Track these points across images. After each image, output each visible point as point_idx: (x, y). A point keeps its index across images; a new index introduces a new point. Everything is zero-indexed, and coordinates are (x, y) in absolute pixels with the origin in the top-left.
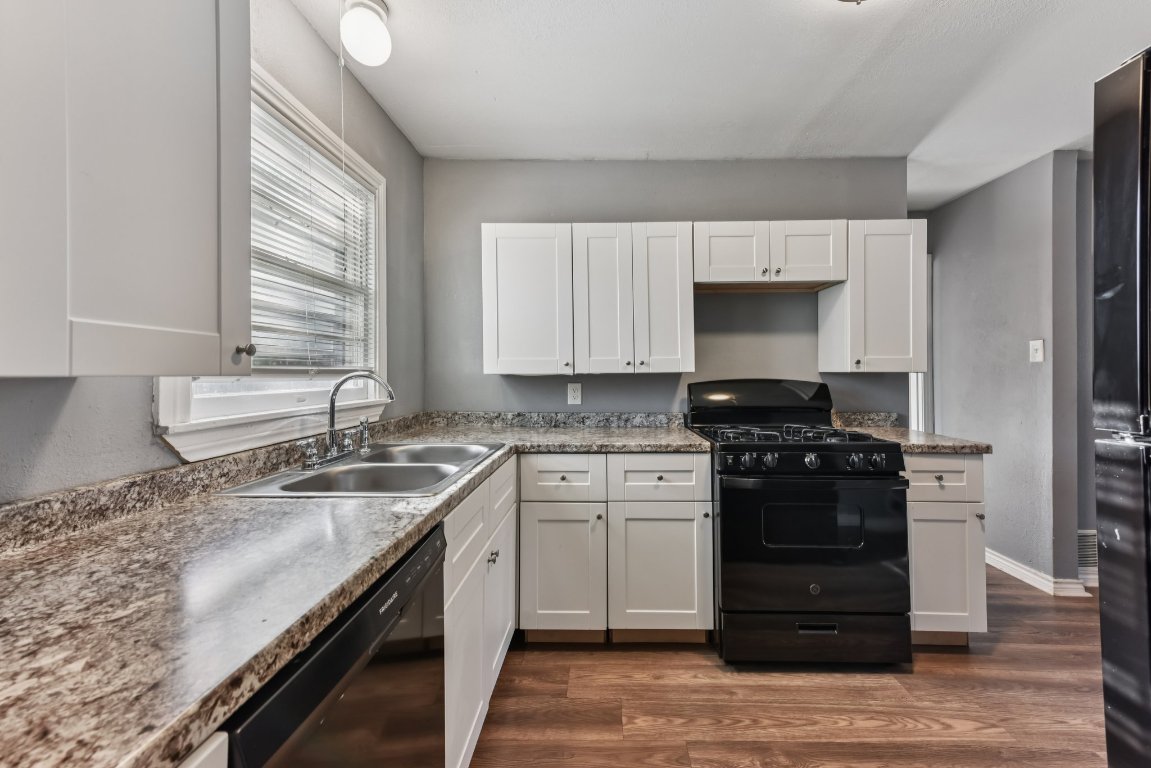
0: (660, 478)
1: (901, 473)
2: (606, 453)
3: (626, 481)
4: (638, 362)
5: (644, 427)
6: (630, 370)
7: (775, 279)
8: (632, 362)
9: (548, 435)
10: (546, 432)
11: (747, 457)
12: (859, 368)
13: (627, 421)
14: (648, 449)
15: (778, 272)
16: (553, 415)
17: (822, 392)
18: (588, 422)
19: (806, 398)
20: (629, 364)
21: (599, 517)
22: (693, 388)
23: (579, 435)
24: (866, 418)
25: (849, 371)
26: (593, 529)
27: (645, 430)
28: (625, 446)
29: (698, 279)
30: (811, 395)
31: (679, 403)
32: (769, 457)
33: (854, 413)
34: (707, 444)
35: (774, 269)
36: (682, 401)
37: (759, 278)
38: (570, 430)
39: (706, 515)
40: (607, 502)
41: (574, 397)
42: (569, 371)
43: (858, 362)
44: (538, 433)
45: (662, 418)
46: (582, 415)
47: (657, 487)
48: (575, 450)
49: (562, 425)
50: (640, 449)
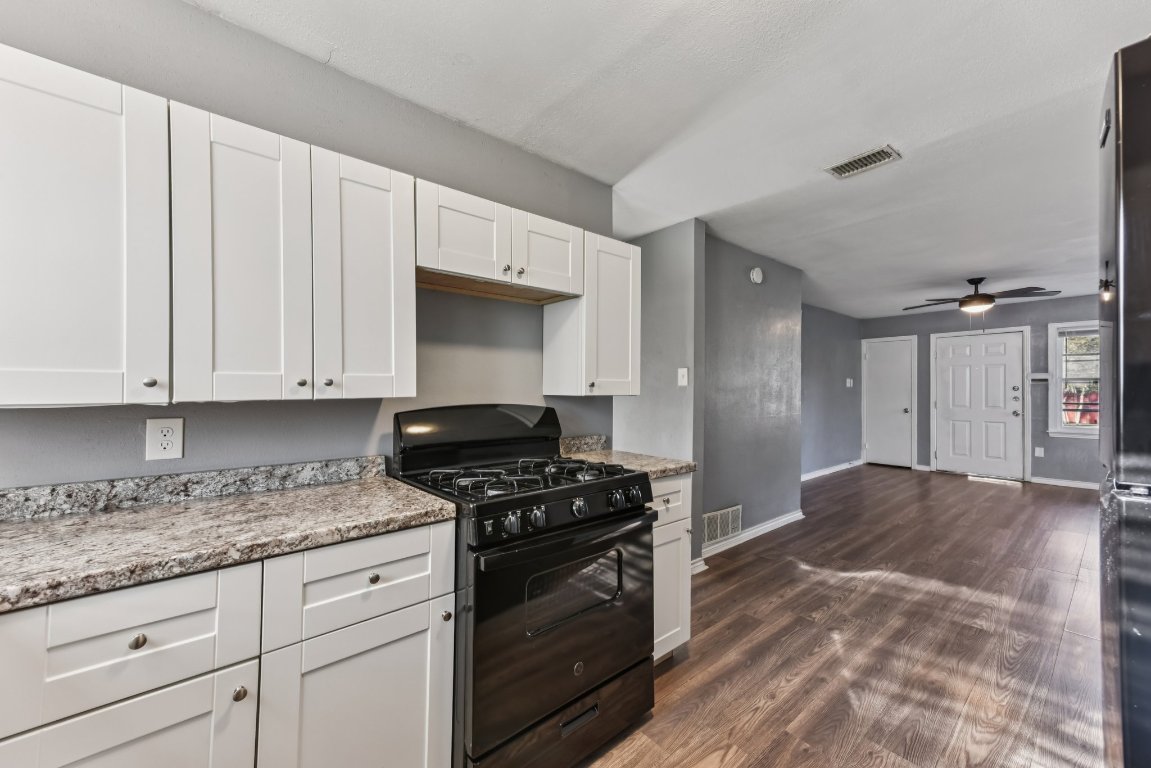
0: (375, 580)
1: (648, 505)
2: (261, 560)
3: (304, 602)
4: (320, 381)
5: (318, 484)
6: (304, 394)
7: (516, 280)
8: (309, 381)
9: (87, 540)
10: (78, 533)
11: (512, 519)
12: (591, 391)
13: (284, 478)
14: (353, 534)
15: (521, 273)
16: (103, 487)
17: (549, 417)
18: (197, 491)
19: (531, 426)
20: (303, 384)
21: (239, 696)
22: (401, 419)
23: (184, 526)
24: (583, 442)
25: (583, 394)
26: (221, 727)
27: (323, 490)
28: (306, 538)
29: (421, 263)
30: (536, 421)
31: (378, 443)
32: (537, 513)
33: (573, 438)
34: (451, 507)
35: (516, 268)
36: (383, 438)
37: (498, 276)
38: (153, 513)
39: (447, 617)
40: (259, 657)
41: (162, 445)
42: (159, 398)
43: (593, 385)
44: (52, 537)
45: (351, 466)
46: (184, 478)
47: (366, 596)
48: (177, 570)
49: (127, 504)
50: (337, 537)
